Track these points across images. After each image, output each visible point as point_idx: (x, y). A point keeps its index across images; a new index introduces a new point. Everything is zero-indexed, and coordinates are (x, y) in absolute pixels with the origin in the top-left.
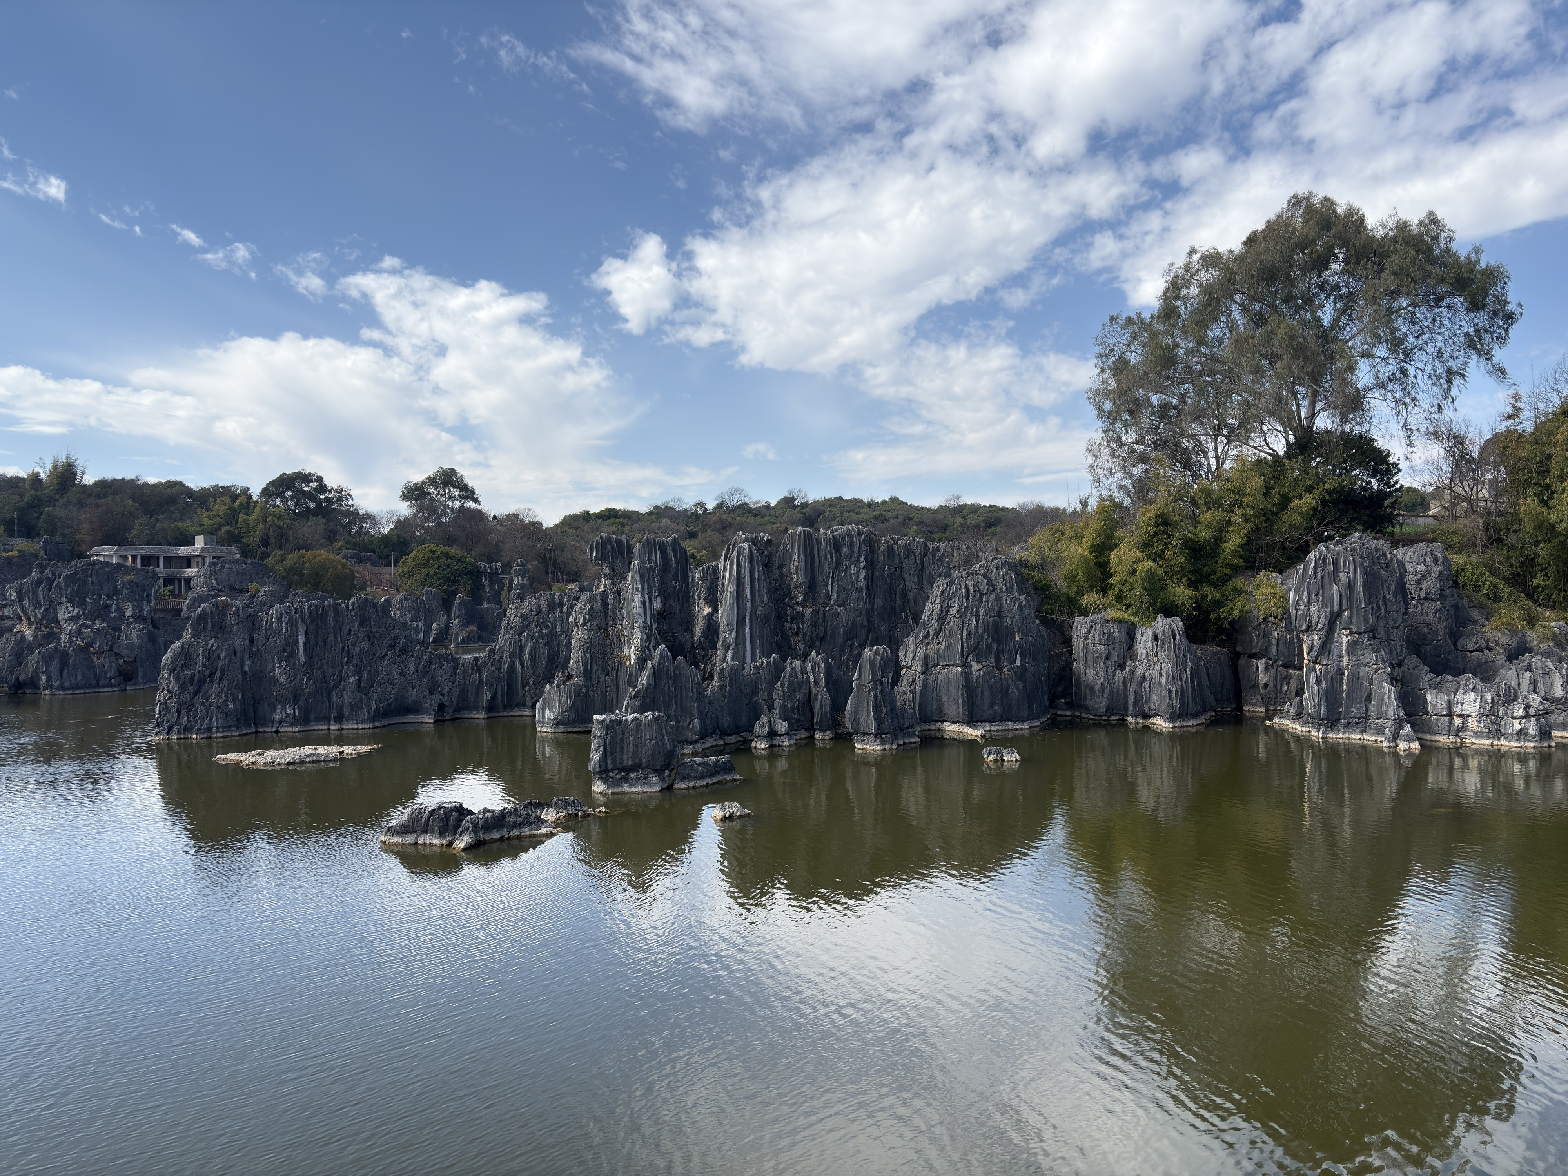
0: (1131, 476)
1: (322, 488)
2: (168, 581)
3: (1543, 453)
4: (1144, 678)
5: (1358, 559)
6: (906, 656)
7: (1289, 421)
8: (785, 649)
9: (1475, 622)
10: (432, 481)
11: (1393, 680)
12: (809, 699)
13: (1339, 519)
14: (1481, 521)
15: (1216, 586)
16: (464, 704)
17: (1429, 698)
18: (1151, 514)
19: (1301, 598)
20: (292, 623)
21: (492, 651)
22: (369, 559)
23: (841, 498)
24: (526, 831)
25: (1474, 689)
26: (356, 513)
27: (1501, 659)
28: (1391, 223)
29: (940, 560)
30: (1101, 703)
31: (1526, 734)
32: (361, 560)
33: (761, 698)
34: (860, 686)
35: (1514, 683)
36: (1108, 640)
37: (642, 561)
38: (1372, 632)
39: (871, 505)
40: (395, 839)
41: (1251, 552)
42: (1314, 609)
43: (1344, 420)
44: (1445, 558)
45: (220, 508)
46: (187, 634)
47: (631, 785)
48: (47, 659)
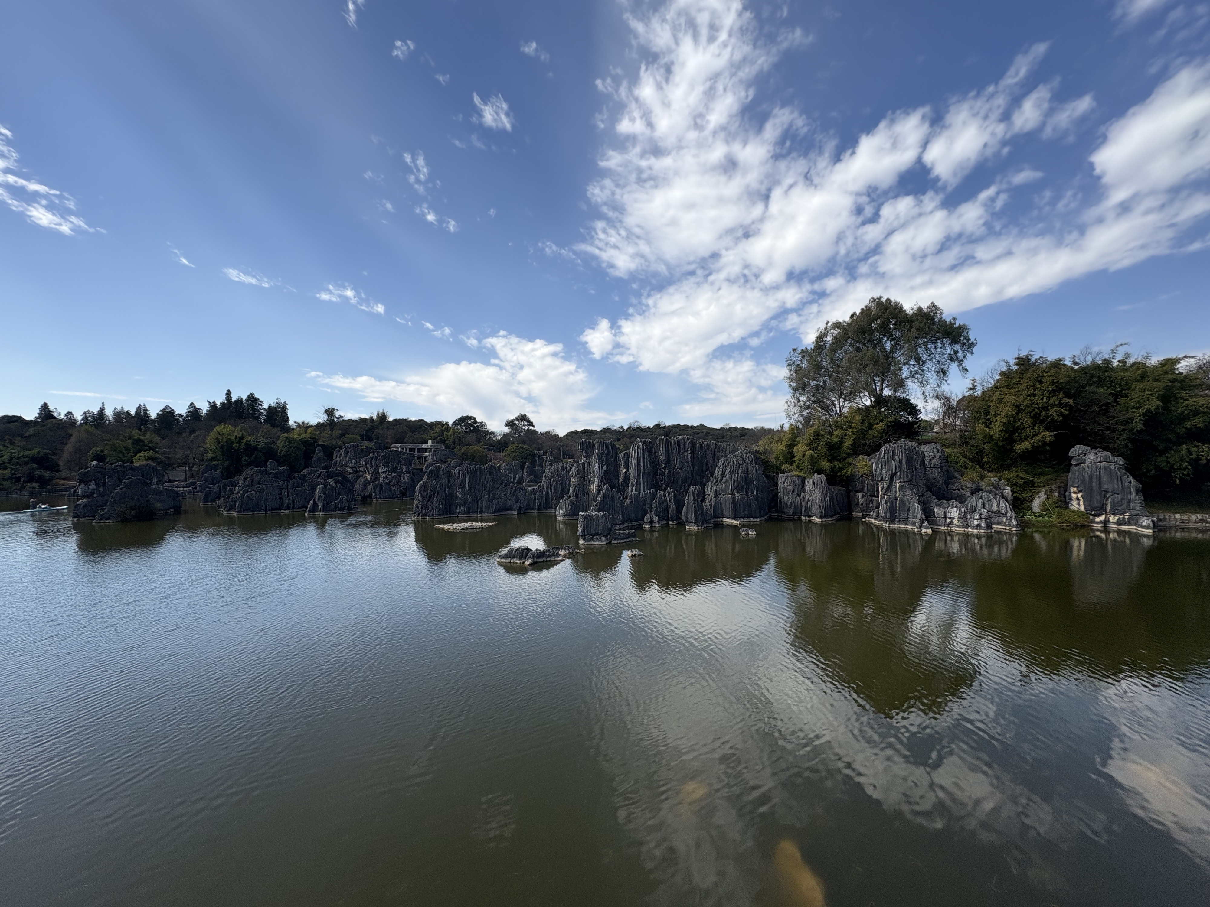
0: (802, 415)
1: (475, 422)
2: (418, 458)
3: (986, 405)
4: (809, 500)
5: (903, 451)
6: (707, 490)
7: (872, 393)
8: (657, 487)
9: (956, 478)
10: (517, 419)
11: (919, 502)
12: (667, 509)
13: (894, 434)
14: (958, 434)
15: (840, 462)
16: (529, 507)
17: (936, 510)
18: (812, 431)
19: (878, 467)
20: (464, 474)
21: (540, 486)
22: (493, 449)
23: (679, 425)
24: (553, 558)
25: (956, 507)
26: (488, 431)
27: (968, 494)
28: (915, 308)
29: (722, 450)
30: (791, 511)
31: (980, 526)
32: (490, 450)
33: (647, 507)
34: (688, 502)
35: (974, 504)
36: (794, 484)
37: (599, 450)
38: (910, 481)
39: (692, 427)
40: (503, 560)
41: (855, 447)
42: (884, 472)
43: (895, 391)
44: (942, 450)
45: (437, 430)
46: (425, 478)
47: (594, 541)
48: (375, 487)
